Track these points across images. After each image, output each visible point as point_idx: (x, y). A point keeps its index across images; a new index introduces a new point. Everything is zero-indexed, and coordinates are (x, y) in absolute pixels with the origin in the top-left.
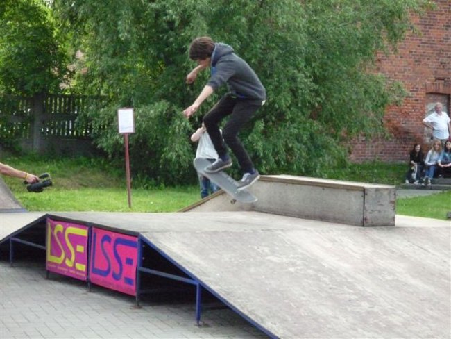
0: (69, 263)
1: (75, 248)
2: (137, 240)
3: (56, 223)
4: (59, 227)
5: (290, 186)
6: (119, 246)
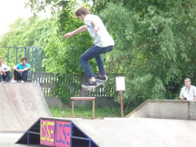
0: (48, 140)
1: (50, 131)
2: (70, 124)
3: (43, 121)
4: (45, 123)
5: (162, 103)
6: (65, 127)
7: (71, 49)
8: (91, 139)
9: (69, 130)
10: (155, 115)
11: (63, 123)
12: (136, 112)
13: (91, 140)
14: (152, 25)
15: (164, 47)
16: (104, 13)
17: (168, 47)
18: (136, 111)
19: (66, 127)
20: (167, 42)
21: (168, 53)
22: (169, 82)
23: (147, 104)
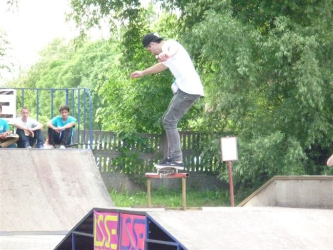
0: (107, 245)
1: (111, 232)
2: (144, 218)
3: (99, 213)
4: (101, 216)
5: (300, 181)
6: (136, 224)
7: (145, 90)
8: (179, 243)
9: (143, 229)
10: (288, 201)
11: (133, 217)
12: (256, 197)
13: (180, 246)
14: (282, 48)
15: (303, 85)
16: (200, 28)
17: (309, 85)
18: (256, 195)
19: (138, 224)
20: (307, 78)
21: (309, 96)
22: (312, 145)
23: (275, 184)
